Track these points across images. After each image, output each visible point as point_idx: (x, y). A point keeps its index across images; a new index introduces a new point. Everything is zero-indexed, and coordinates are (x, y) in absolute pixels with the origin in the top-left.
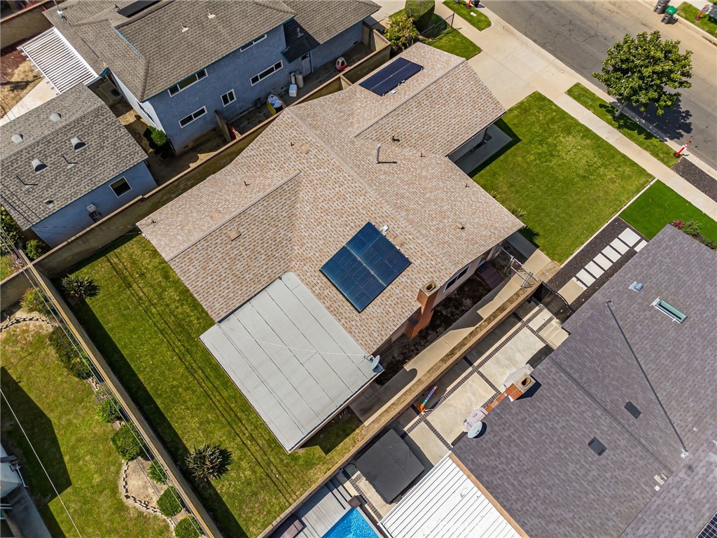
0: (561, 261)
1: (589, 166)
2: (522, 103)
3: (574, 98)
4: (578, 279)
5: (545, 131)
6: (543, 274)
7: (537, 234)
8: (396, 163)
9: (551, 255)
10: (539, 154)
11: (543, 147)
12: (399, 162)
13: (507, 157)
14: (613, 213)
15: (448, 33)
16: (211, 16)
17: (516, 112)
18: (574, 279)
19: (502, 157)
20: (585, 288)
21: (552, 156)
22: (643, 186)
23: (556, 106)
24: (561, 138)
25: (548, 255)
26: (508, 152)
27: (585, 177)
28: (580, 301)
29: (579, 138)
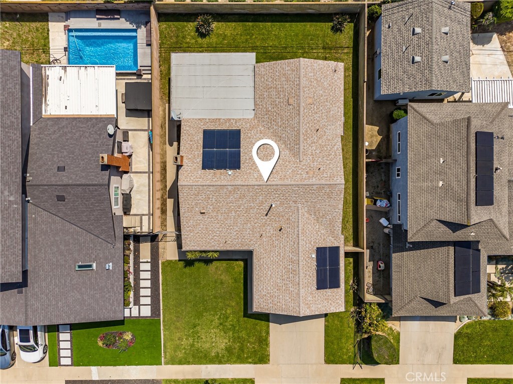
0: (163, 263)
1: (199, 337)
2: (267, 345)
3: (246, 379)
4: (147, 262)
5: (239, 337)
6: (164, 249)
7: (185, 267)
8: (266, 215)
9: (170, 262)
10: (227, 318)
11: (230, 325)
12: (265, 217)
13: (240, 298)
14: (164, 318)
15: (355, 356)
16: (441, 183)
17: (264, 335)
18: (149, 260)
19: (242, 295)
20: (141, 261)
21: (221, 324)
22: (165, 352)
23: (250, 363)
24: (227, 341)
25: (171, 261)
26: (242, 302)
27: (195, 327)
28: (137, 251)
29: (219, 351)
